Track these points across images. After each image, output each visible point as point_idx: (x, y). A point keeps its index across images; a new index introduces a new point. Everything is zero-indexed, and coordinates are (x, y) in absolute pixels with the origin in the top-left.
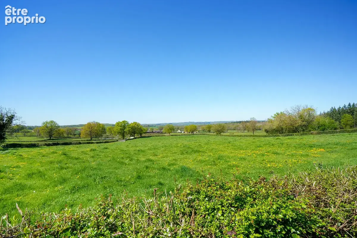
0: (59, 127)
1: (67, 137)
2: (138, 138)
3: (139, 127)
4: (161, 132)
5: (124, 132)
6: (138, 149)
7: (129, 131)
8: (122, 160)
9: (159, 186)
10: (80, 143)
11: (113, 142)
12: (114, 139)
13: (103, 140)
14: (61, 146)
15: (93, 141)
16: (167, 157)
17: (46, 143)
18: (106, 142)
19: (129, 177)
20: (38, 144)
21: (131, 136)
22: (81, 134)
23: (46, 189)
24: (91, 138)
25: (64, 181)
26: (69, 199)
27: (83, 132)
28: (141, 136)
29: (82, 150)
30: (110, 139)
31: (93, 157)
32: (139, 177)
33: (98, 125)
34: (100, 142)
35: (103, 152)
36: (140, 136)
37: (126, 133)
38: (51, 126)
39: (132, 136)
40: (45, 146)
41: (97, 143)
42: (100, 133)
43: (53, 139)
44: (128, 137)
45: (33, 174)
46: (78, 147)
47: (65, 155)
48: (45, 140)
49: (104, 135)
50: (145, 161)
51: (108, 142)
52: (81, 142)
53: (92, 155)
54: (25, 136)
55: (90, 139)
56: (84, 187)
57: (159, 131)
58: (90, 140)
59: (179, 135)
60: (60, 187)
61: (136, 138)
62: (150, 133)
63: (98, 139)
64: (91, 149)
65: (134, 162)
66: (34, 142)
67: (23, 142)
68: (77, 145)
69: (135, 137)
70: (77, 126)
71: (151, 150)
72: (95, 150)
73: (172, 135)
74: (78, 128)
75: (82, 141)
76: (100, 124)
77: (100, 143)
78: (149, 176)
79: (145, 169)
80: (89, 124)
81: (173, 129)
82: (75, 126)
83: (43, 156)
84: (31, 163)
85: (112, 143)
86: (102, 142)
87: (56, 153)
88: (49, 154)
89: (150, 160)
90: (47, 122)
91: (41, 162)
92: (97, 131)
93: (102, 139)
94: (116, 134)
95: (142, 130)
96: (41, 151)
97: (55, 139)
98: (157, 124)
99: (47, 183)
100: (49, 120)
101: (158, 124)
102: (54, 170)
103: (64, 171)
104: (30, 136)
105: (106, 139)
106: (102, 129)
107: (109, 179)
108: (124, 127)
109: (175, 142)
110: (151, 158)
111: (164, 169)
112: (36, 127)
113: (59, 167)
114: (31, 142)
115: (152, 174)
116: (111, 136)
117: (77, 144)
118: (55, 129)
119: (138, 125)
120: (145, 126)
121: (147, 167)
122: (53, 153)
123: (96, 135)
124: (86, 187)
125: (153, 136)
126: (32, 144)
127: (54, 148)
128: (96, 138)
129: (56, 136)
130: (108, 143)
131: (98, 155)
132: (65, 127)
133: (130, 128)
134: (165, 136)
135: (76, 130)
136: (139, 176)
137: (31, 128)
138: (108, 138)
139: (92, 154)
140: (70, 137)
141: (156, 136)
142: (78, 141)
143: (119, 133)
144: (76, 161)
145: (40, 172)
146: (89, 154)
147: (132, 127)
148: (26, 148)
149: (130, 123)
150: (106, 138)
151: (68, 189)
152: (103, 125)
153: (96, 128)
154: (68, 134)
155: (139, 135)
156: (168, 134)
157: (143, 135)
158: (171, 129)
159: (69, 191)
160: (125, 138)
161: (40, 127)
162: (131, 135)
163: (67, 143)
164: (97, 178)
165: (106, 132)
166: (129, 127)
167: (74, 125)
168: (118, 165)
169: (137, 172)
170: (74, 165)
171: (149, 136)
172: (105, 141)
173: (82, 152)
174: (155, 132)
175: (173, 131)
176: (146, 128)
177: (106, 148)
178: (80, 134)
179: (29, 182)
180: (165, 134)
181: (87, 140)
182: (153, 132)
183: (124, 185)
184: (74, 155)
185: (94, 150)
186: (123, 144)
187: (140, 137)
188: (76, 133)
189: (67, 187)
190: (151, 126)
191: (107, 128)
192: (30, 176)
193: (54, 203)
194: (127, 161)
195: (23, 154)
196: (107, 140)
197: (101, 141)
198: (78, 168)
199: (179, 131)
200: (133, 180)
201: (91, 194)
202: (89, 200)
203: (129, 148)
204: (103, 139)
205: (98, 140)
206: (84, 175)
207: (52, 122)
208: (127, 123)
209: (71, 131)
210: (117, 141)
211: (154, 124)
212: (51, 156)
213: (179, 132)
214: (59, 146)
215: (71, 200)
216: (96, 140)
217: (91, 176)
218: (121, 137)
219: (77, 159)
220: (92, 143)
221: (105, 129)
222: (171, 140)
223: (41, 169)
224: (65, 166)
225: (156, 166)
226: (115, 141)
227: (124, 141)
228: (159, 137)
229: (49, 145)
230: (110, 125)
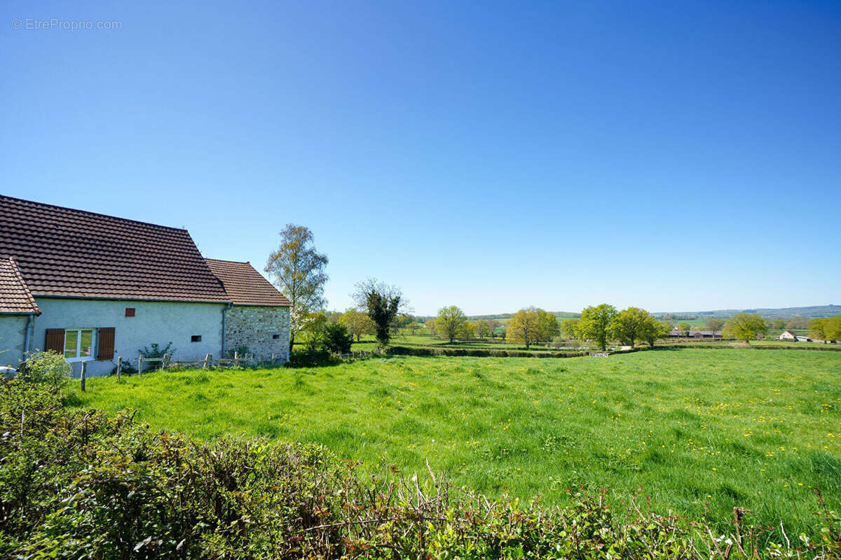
0: (466, 318)
1: (480, 340)
2: (644, 350)
3: (646, 320)
4: (716, 336)
5: (605, 333)
6: (645, 379)
7: (617, 329)
8: (603, 404)
9: (725, 498)
10: (505, 355)
11: (578, 355)
12: (580, 348)
13: (554, 350)
14: (471, 357)
15: (532, 352)
16: (745, 412)
17: (445, 349)
18: (560, 356)
19: (628, 451)
20: (433, 350)
21: (623, 345)
22: (507, 335)
23: (450, 439)
24: (528, 346)
25: (480, 431)
26: (491, 470)
27: (510, 331)
28: (652, 345)
29: (511, 370)
30: (571, 348)
31: (534, 387)
32: (656, 458)
33: (542, 314)
34: (547, 354)
35: (555, 378)
36: (649, 346)
37: (610, 336)
38: (453, 317)
39: (627, 345)
40: (445, 356)
41: (541, 356)
42: (545, 333)
43: (456, 343)
44: (615, 345)
45: (429, 406)
46: (501, 363)
47: (479, 376)
48: (443, 344)
49: (556, 339)
50: (671, 417)
51: (565, 356)
52: (507, 351)
53: (532, 382)
54: (413, 334)
55: (525, 346)
56: (519, 452)
57: (709, 333)
58: (524, 349)
59: (789, 348)
60: (474, 443)
61: (637, 350)
62: (681, 337)
63: (542, 347)
64: (529, 370)
65: (636, 413)
66: (428, 346)
67: (411, 344)
68: (499, 358)
69: (635, 346)
70: (499, 317)
71: (684, 385)
72: (538, 372)
73: (758, 348)
74: (501, 321)
75: (508, 349)
76: (545, 314)
77: (548, 356)
78: (689, 461)
79: (673, 437)
80: (523, 313)
81: (761, 328)
82: (495, 317)
83: (442, 375)
84: (425, 386)
85: (576, 358)
86: (552, 356)
87: (463, 371)
88: (451, 372)
89: (684, 415)
90: (446, 310)
91: (439, 387)
92: (539, 328)
93: (550, 348)
94: (584, 337)
95: (653, 330)
96: (439, 364)
97: (459, 343)
98: (700, 313)
99: (452, 429)
100: (448, 306)
101: (705, 313)
102: (462, 405)
103: (479, 410)
104: (421, 335)
105: (561, 348)
106: (551, 325)
107: (574, 445)
108: (605, 321)
109: (772, 370)
110: (690, 408)
111: (738, 448)
112: (429, 318)
113: (471, 400)
114: (422, 345)
115: (694, 455)
116: (572, 342)
117: (500, 356)
118: (459, 323)
119: (643, 315)
120: (661, 318)
121: (679, 434)
122: (458, 370)
123: (537, 338)
124: (523, 453)
125: (691, 347)
126: (424, 350)
127: (458, 360)
128: (537, 344)
129: (462, 337)
130: (565, 359)
131: (544, 384)
132: (476, 318)
133: (620, 324)
134: (731, 348)
135: (496, 325)
136: (656, 455)
137: (421, 320)
138: (564, 345)
139: (531, 380)
140: (486, 341)
141: (701, 347)
142: (500, 349)
143: (592, 335)
144: (499, 393)
145: (439, 405)
146: (525, 381)
147: (626, 320)
148: (417, 357)
149: (619, 309)
150: (559, 345)
151: (489, 450)
152: (553, 316)
153: (536, 323)
154: (481, 334)
155: (646, 342)
156: (744, 344)
157: (658, 342)
158: (752, 329)
159: (491, 455)
160: (607, 349)
161: (435, 318)
162: (624, 342)
163: (481, 352)
164: (546, 438)
165: (558, 331)
166: (617, 320)
167: (492, 316)
168: (595, 416)
169: (649, 443)
170: (497, 400)
171: (676, 347)
172: (558, 353)
173: (511, 374)
174: (698, 336)
175: (760, 335)
176: (665, 325)
177: (562, 371)
178: (504, 336)
179: (425, 421)
180: (732, 344)
181: (519, 349)
182: (688, 336)
183: (614, 470)
184: (496, 379)
185: (535, 372)
186: (602, 362)
187: (649, 349)
188: (498, 331)
189: (486, 445)
190: (681, 319)
191: (561, 321)
192: (425, 409)
193: (464, 472)
194: (618, 408)
195: (412, 368)
196: (563, 350)
197: (549, 352)
198: (506, 409)
199: (787, 335)
200: (638, 463)
201: (536, 473)
202: (531, 486)
203: (620, 374)
204: (554, 348)
205: (541, 350)
206: (518, 426)
207: (454, 309)
208: (613, 311)
209: (486, 327)
210: (588, 354)
211: (693, 313)
212: (455, 375)
213: (786, 340)
214: (467, 357)
215: (497, 476)
216: (537, 350)
217: (532, 432)
218: (595, 344)
219: (501, 388)
220: (530, 356)
221: (556, 325)
222: (756, 362)
223: (442, 400)
224: (481, 400)
225: (710, 436)
226: (582, 355)
227: (605, 356)
228: (709, 351)
229: (449, 354)
230: (567, 315)
